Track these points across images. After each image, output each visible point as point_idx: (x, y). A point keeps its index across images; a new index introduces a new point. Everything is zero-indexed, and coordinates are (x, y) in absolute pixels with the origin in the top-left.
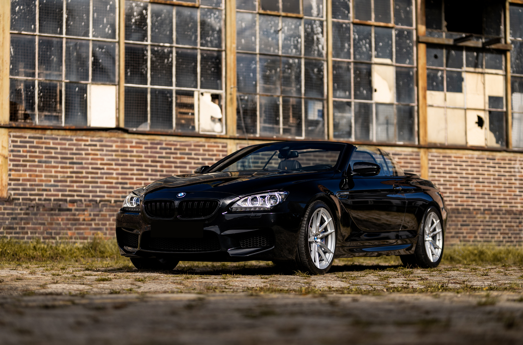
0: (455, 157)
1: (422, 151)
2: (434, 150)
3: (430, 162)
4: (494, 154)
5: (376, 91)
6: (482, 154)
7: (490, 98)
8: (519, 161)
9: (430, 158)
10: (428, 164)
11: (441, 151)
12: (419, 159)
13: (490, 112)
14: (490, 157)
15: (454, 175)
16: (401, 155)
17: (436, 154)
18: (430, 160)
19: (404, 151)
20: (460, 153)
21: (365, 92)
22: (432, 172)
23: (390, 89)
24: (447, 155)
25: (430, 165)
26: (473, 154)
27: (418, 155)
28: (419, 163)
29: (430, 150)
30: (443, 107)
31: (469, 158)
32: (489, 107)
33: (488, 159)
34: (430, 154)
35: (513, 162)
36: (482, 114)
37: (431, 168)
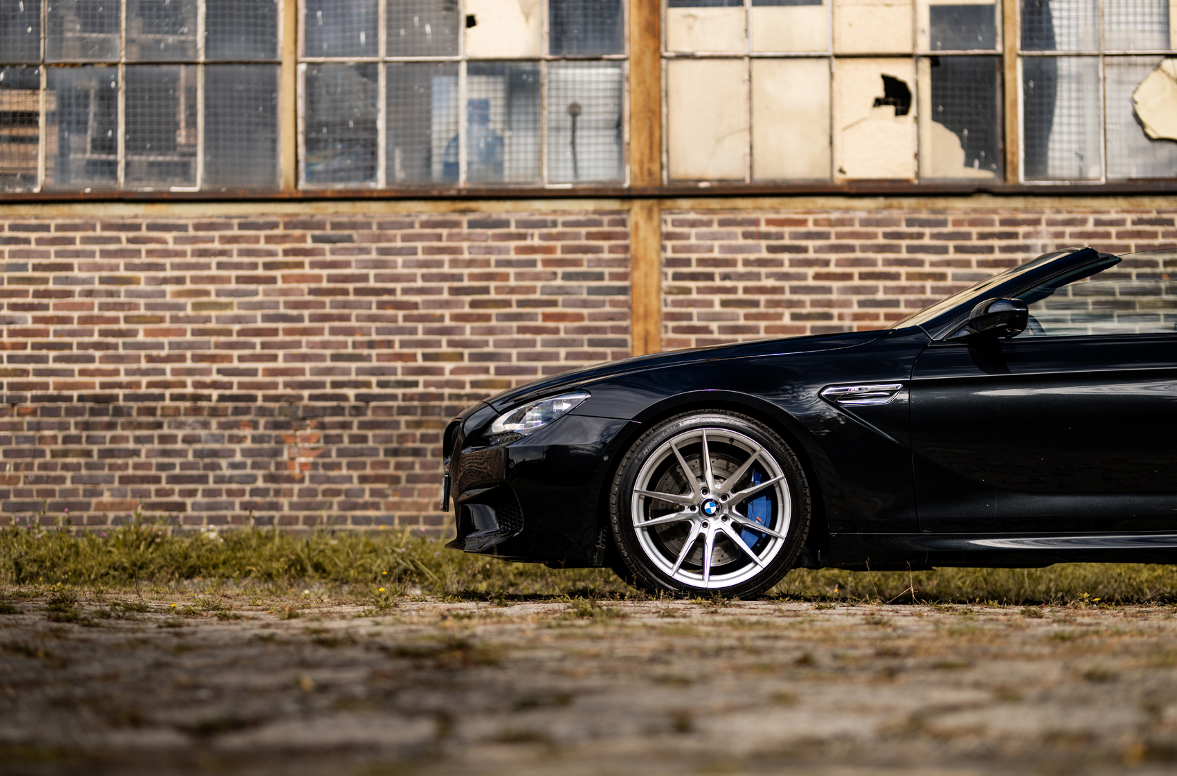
0: (769, 222)
1: (637, 209)
2: (685, 203)
3: (669, 244)
4: (941, 203)
5: (471, 22)
6: (890, 207)
7: (937, 12)
8: (1051, 223)
9: (668, 228)
10: (664, 248)
11: (714, 203)
12: (625, 236)
13: (935, 61)
14: (924, 215)
15: (770, 283)
16: (554, 224)
17: (692, 216)
18: (669, 236)
19: (564, 212)
20: (793, 208)
21: (428, 29)
22: (677, 277)
23: (527, 16)
24: (740, 216)
25: (669, 254)
26: (847, 210)
27: (623, 223)
28: (626, 249)
29: (668, 203)
30: (740, 58)
31: (830, 223)
32: (933, 47)
33: (910, 223)
34: (669, 218)
35: (1021, 230)
36: (902, 71)
37: (671, 263)
